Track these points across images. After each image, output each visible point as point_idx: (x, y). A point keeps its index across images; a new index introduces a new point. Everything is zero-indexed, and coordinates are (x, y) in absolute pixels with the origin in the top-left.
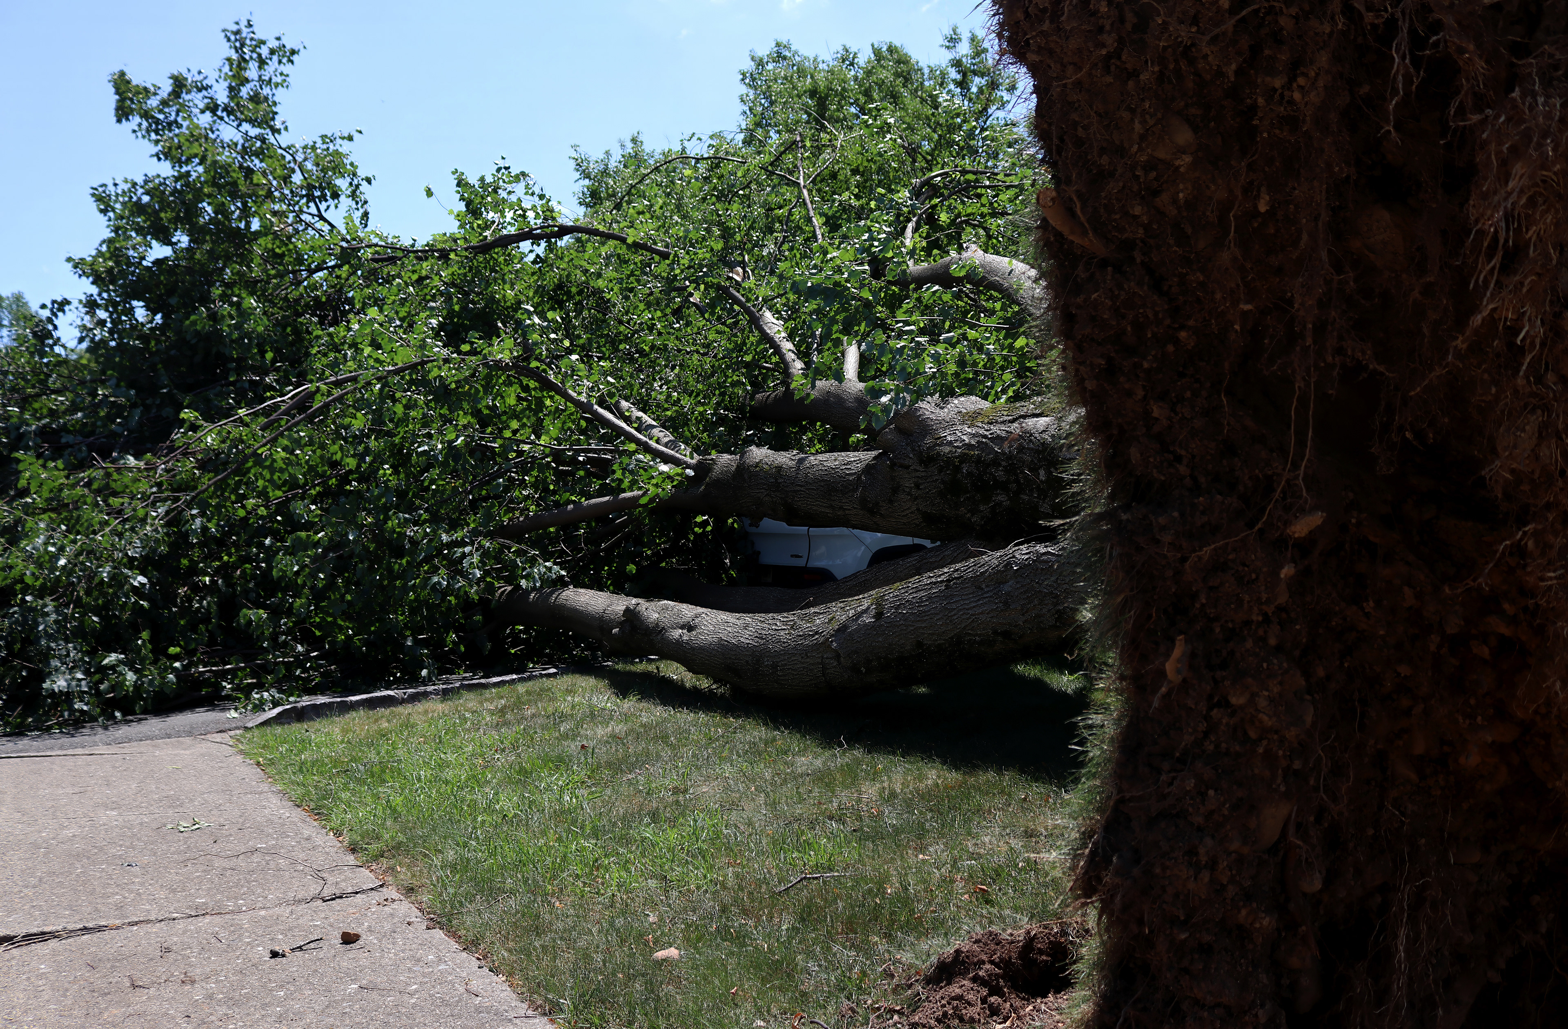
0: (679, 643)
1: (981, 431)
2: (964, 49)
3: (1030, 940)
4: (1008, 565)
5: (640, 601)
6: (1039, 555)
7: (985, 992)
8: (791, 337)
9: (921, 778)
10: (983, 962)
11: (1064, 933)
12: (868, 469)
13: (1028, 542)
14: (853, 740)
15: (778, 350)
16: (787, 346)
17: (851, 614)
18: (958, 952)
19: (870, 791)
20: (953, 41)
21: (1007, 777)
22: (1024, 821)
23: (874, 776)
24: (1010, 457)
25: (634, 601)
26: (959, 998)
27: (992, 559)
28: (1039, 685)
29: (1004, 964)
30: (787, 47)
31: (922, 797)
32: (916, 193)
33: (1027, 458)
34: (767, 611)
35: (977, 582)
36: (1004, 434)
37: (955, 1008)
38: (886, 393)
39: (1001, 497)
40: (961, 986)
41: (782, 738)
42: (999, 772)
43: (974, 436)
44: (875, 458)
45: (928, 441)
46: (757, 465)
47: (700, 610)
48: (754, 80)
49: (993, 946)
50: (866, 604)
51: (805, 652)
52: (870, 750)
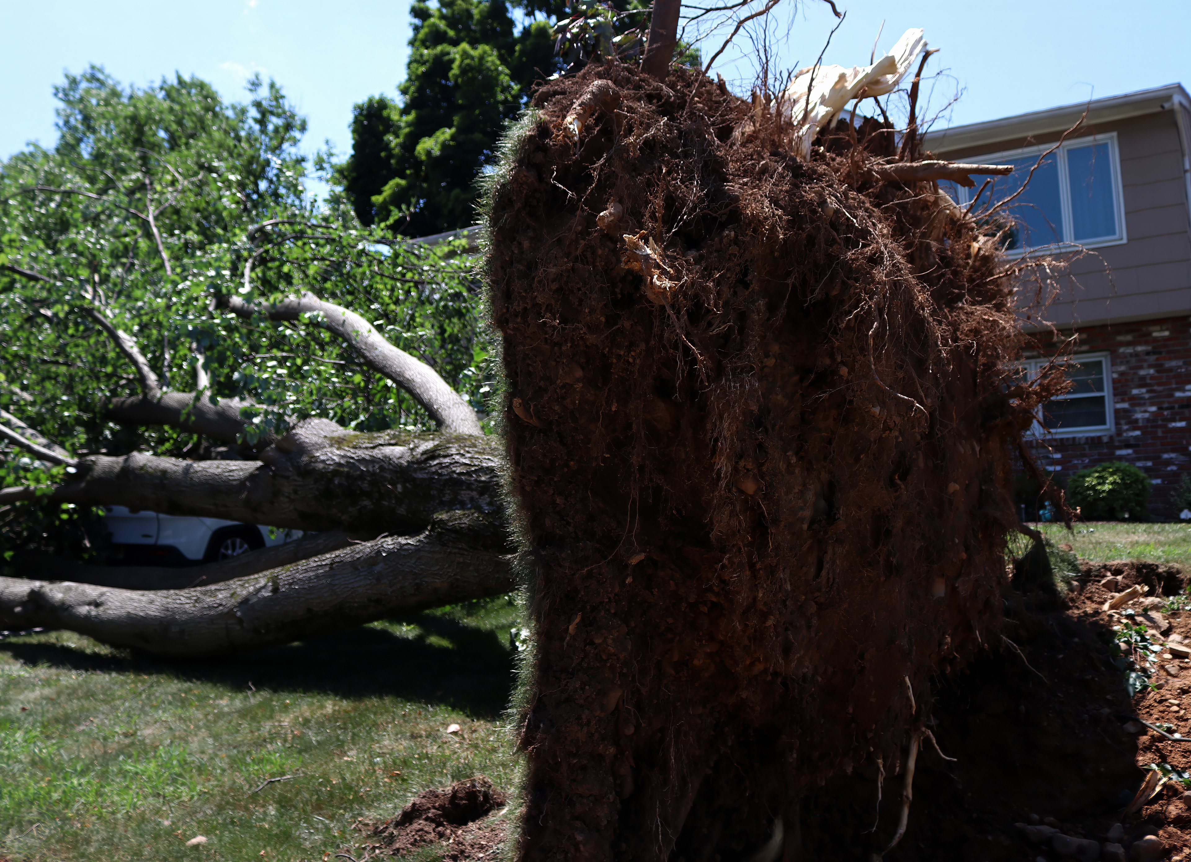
0: (87, 617)
1: (349, 454)
2: (264, 93)
3: (455, 793)
4: (379, 552)
5: (44, 583)
6: (401, 545)
7: (434, 825)
8: (143, 350)
9: (322, 707)
10: (429, 809)
11: (474, 786)
12: (252, 477)
13: (391, 535)
14: (260, 686)
15: (135, 363)
16: (141, 359)
17: (251, 589)
18: (414, 804)
19: (286, 721)
20: (255, 85)
21: (387, 700)
22: (408, 729)
23: (285, 708)
24: (374, 474)
25: (37, 584)
26: (421, 830)
27: (366, 547)
28: (385, 634)
29: (442, 807)
30: (101, 71)
31: (330, 721)
32: (252, 238)
33: (388, 476)
34: (168, 588)
35: (355, 565)
36: (368, 458)
37: (420, 836)
38: (256, 415)
39: (366, 503)
40: (420, 824)
41: (197, 688)
42: (381, 697)
43: (343, 457)
44: (258, 469)
45: (305, 459)
46: (142, 468)
47: (104, 589)
48: (66, 95)
49: (433, 799)
50: (262, 582)
51: (212, 620)
52: (275, 691)
